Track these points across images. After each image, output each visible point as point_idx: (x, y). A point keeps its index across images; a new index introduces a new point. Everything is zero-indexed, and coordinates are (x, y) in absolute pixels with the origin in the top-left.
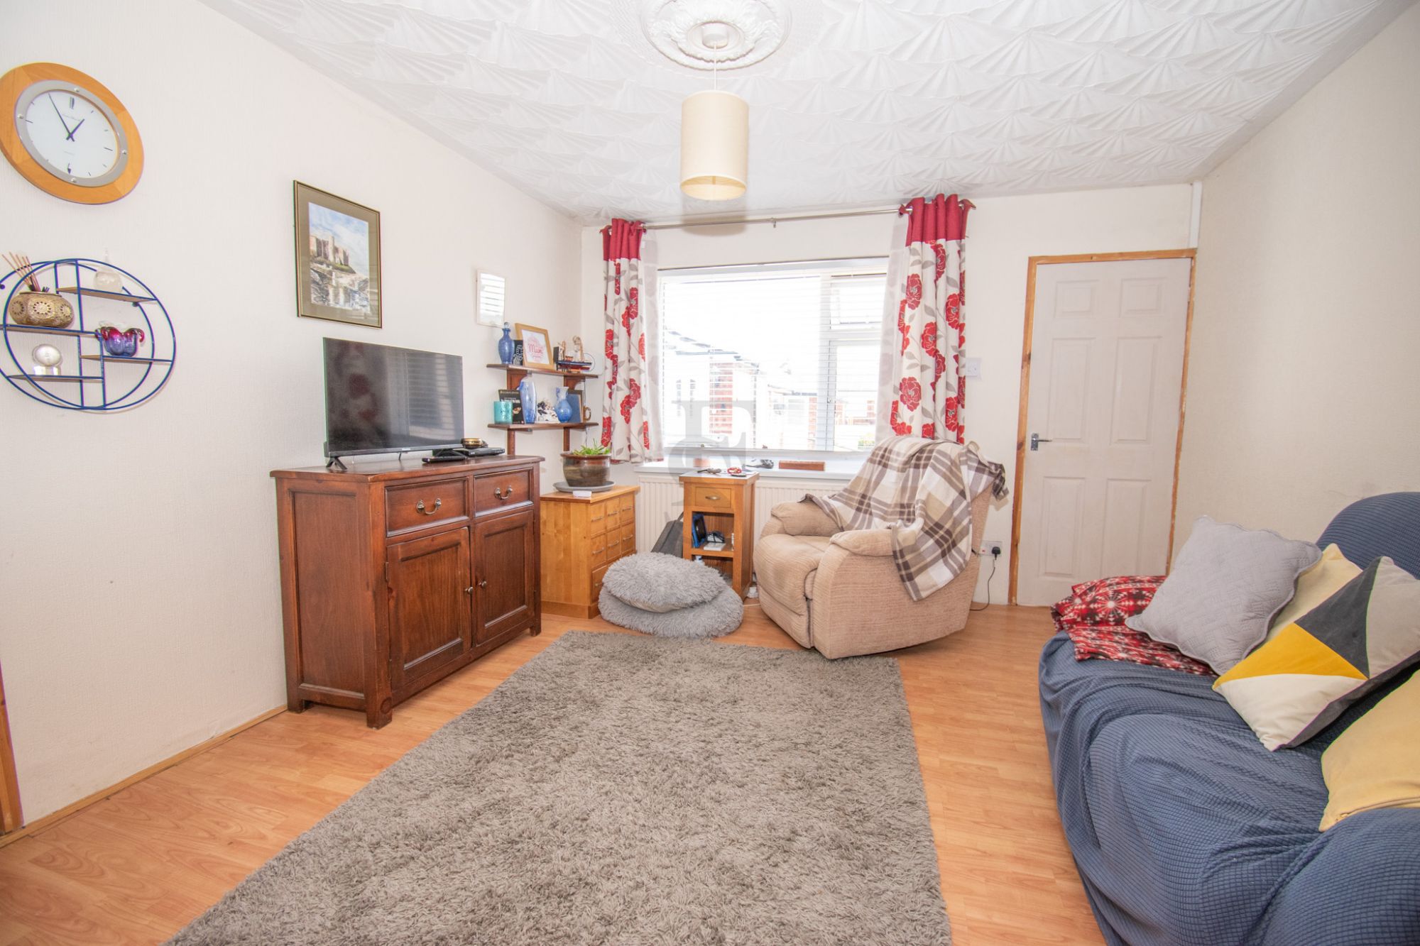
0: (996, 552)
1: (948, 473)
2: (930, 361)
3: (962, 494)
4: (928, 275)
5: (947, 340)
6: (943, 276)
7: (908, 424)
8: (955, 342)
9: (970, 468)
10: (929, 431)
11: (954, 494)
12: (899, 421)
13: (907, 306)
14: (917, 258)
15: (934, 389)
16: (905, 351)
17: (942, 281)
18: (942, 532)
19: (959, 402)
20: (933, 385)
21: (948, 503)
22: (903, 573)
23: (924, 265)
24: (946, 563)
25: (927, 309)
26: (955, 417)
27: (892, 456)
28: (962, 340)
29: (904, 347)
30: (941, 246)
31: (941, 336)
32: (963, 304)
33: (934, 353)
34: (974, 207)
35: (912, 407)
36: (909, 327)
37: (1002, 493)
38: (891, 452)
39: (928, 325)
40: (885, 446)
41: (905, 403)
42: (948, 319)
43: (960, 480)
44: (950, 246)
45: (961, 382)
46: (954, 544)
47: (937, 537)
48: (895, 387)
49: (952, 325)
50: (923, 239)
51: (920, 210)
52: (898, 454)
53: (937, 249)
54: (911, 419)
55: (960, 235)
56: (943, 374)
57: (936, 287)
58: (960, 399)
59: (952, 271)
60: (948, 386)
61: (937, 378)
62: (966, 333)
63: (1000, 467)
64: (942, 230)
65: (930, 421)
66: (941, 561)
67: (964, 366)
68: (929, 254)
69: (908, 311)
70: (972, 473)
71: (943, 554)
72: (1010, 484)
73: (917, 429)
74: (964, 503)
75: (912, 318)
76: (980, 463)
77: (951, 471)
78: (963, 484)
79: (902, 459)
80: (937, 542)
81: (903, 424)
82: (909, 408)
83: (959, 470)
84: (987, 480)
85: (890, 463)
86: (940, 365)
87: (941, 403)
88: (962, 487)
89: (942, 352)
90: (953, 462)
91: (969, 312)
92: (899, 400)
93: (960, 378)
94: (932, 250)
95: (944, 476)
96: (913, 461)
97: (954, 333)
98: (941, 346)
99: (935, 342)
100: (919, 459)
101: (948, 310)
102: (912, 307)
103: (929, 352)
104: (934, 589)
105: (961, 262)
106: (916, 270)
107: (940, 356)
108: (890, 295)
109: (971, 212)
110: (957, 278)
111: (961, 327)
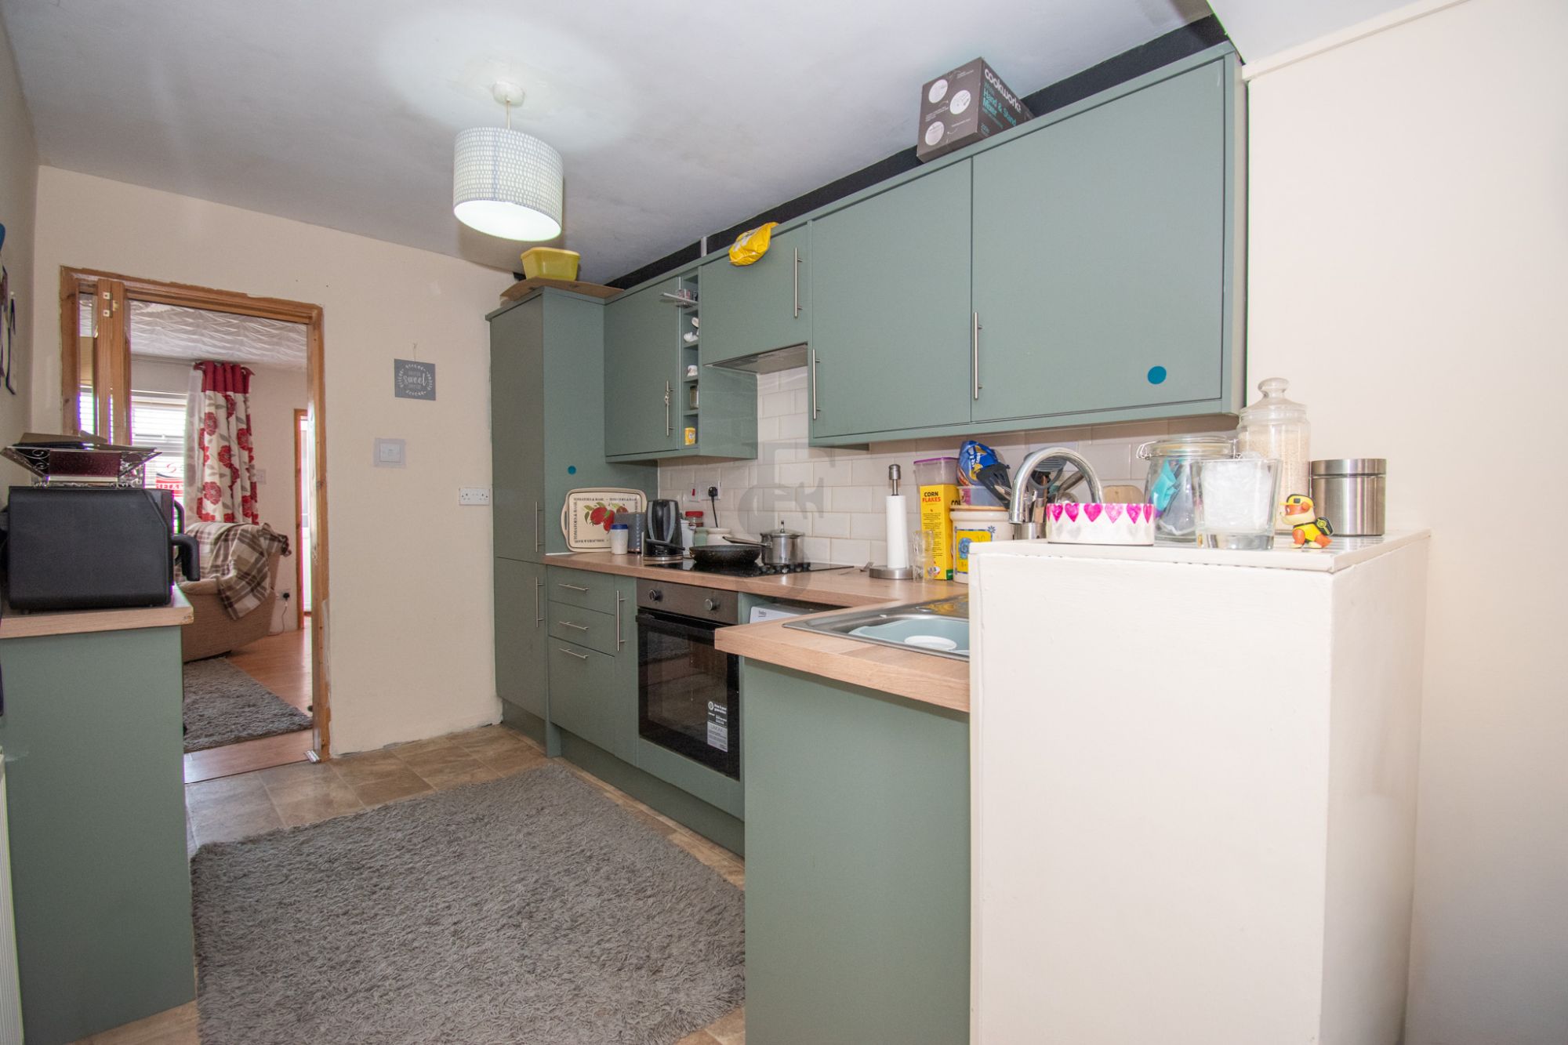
0: (286, 596)
1: (251, 543)
2: (227, 471)
3: (262, 554)
4: (222, 414)
5: (239, 458)
6: (234, 416)
7: (212, 514)
8: (246, 459)
9: (265, 539)
10: (229, 518)
11: (256, 555)
12: (204, 512)
13: (205, 433)
14: (212, 402)
15: (232, 490)
16: (206, 464)
17: (233, 419)
18: (250, 577)
19: (252, 498)
20: (231, 487)
21: (253, 560)
22: (226, 603)
23: (218, 407)
24: (255, 596)
25: (222, 437)
26: (250, 508)
27: (203, 536)
28: (251, 458)
29: (205, 461)
30: (230, 396)
31: (235, 455)
32: (251, 435)
33: (230, 466)
34: (253, 374)
35: (215, 502)
36: (208, 448)
37: (287, 553)
38: (202, 533)
39: (223, 447)
40: (197, 529)
41: (208, 499)
42: (239, 444)
43: (260, 546)
44: (238, 397)
45: (253, 486)
46: (259, 584)
47: (247, 580)
48: (198, 487)
49: (243, 448)
50: (215, 389)
51: (211, 369)
52: (209, 534)
53: (227, 397)
54: (215, 510)
55: (245, 391)
56: (239, 480)
57: (228, 422)
58: (254, 496)
59: (241, 412)
60: (243, 488)
61: (233, 482)
62: (254, 454)
63: (285, 537)
64: (230, 385)
65: (230, 512)
66: (251, 595)
67: (254, 475)
68: (221, 400)
69: (207, 437)
70: (267, 542)
71: (252, 590)
72: (292, 547)
73: (219, 516)
74: (264, 559)
75: (210, 441)
76: (272, 535)
77: (253, 542)
78: (260, 547)
79: (213, 537)
80: (248, 583)
81: (208, 514)
82: (212, 503)
83: (259, 540)
84: (278, 546)
85: (202, 540)
86: (235, 474)
87: (238, 499)
88: (261, 550)
89: (237, 465)
90: (253, 536)
91: (254, 440)
92: (203, 497)
93: (251, 483)
94: (224, 399)
95: (249, 545)
96: (223, 537)
97: (246, 454)
98: (235, 461)
99: (230, 458)
100: (227, 535)
101: (239, 438)
102: (211, 433)
103: (226, 465)
104: (248, 611)
105: (247, 408)
106: (212, 410)
107: (235, 468)
108: (190, 424)
109: (251, 378)
110: (243, 417)
111: (250, 450)
